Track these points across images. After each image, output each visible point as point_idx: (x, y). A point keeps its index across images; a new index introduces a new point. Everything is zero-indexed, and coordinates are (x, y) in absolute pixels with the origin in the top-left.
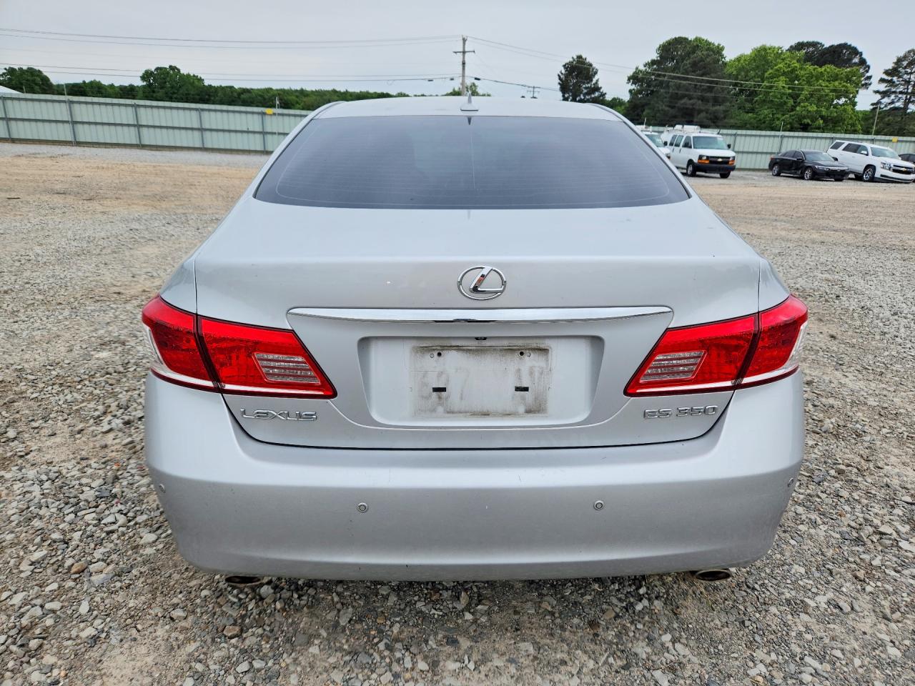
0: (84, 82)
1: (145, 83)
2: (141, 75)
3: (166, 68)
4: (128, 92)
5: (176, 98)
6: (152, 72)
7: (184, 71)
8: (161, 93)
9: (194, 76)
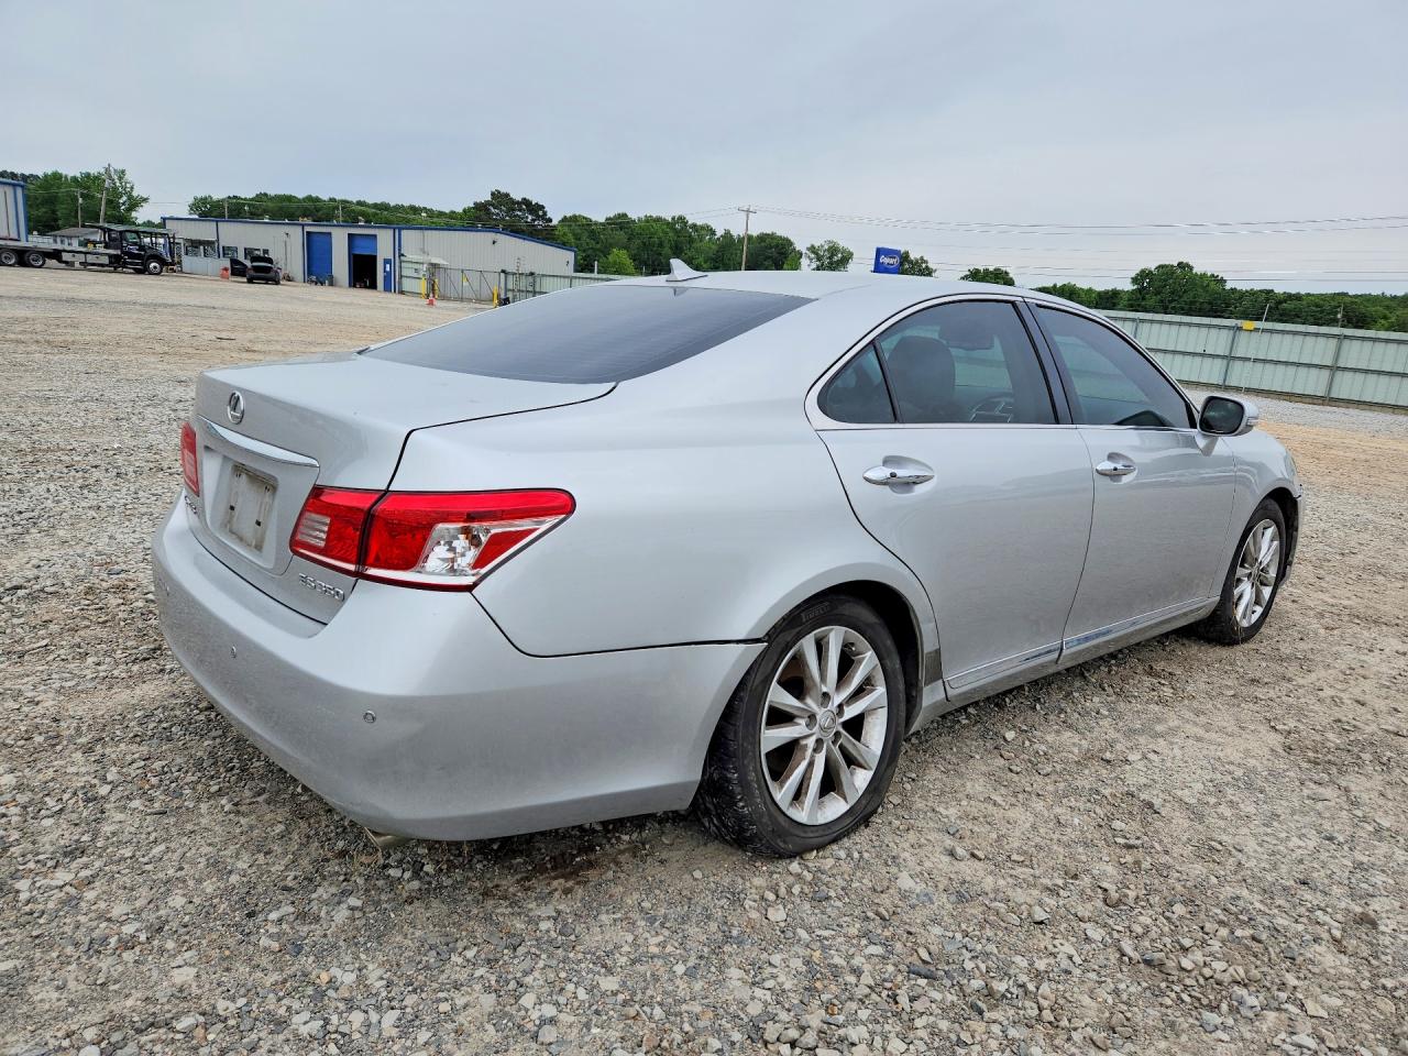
0: (1055, 285)
1: (1135, 287)
2: (1133, 275)
3: (1172, 266)
4: (1108, 300)
5: (1173, 308)
6: (1151, 272)
7: (1198, 270)
8: (1152, 301)
9: (1213, 275)
